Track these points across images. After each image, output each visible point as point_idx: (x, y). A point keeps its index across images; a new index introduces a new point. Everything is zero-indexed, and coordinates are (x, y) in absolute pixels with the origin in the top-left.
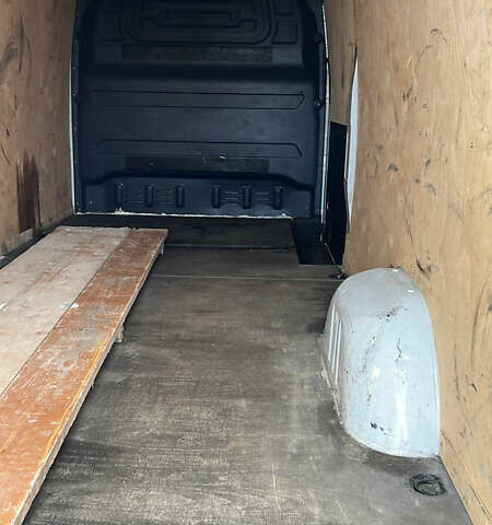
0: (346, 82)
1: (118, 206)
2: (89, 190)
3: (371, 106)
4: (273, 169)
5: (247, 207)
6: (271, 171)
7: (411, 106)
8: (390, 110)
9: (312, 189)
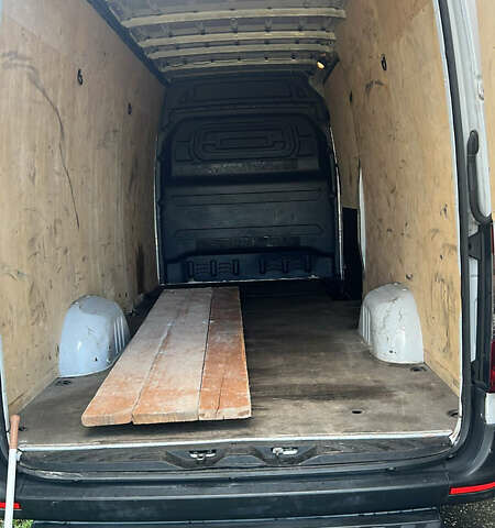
0: (353, 181)
1: (190, 277)
2: (170, 266)
3: (372, 196)
4: (303, 243)
5: (285, 272)
6: (302, 244)
7: (396, 196)
8: (384, 198)
9: (333, 255)
